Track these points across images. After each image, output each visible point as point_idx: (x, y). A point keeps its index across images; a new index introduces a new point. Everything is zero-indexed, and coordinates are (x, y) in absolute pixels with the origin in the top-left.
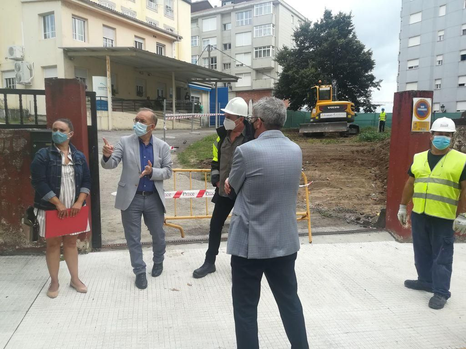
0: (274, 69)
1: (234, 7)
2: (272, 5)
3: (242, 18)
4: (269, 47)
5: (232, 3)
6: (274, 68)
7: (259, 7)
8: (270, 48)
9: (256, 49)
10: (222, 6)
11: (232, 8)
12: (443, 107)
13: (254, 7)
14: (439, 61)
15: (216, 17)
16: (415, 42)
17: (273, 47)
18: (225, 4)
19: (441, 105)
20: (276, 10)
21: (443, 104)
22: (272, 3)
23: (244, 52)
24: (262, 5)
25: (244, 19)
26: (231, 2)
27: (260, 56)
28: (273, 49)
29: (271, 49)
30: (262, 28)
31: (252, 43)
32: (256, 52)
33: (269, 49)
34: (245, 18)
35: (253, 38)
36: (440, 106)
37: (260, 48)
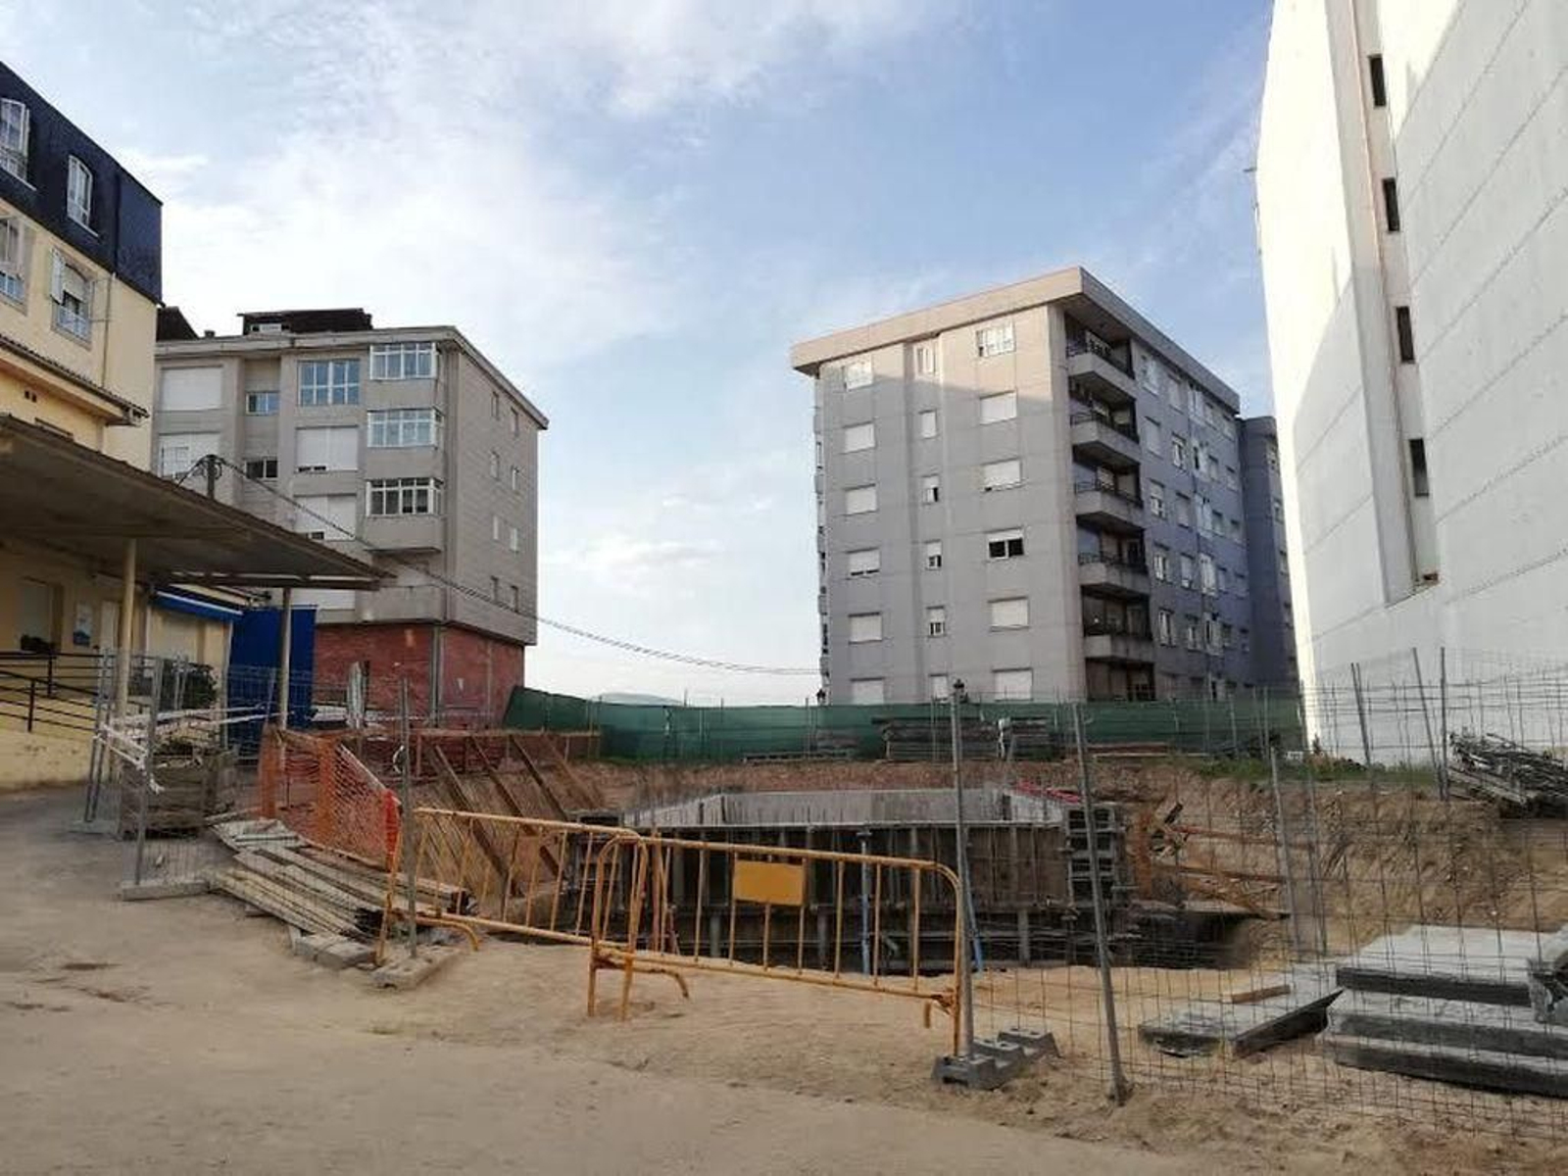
0: (442, 556)
1: (293, 340)
2: (433, 352)
3: (323, 380)
4: (424, 481)
5: (283, 328)
6: (439, 552)
7: (386, 353)
8: (427, 484)
9: (377, 484)
10: (246, 333)
11: (286, 344)
12: (959, 686)
13: (368, 349)
14: (932, 558)
15: (220, 366)
16: (862, 502)
17: (438, 483)
18: (256, 329)
19: (955, 681)
20: (447, 368)
21: (959, 677)
22: (434, 345)
23: (326, 492)
24: (399, 349)
25: (330, 385)
26: (279, 325)
27: (392, 509)
28: (438, 491)
29: (431, 488)
30: (398, 419)
31: (361, 464)
32: (377, 497)
33: (423, 487)
34: (335, 382)
35: (363, 451)
36: (948, 682)
37: (392, 483)
